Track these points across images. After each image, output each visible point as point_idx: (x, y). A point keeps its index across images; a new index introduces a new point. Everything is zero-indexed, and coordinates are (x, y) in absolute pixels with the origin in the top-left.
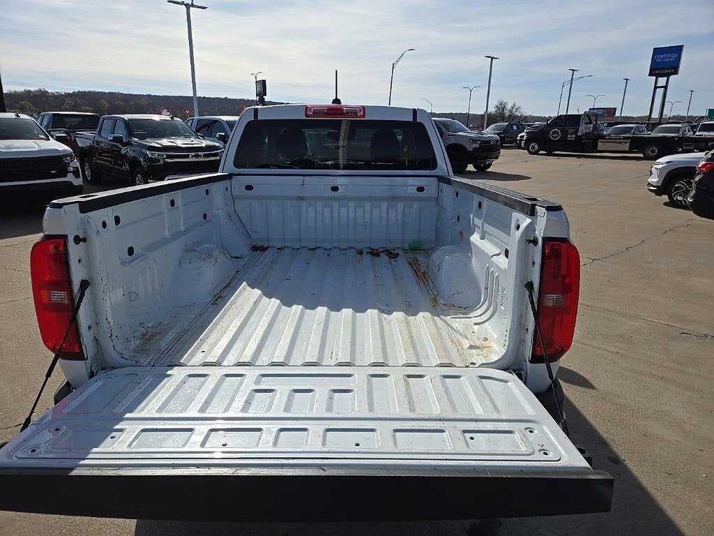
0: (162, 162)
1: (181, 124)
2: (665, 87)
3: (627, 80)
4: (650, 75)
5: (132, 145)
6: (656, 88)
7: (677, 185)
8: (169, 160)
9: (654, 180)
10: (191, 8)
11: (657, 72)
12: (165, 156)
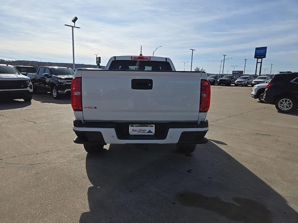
0: (64, 84)
1: (71, 70)
2: (261, 63)
3: (246, 60)
4: (255, 58)
5: (52, 77)
6: (257, 63)
7: (262, 95)
8: (67, 83)
9: (253, 93)
10: (74, 28)
11: (258, 57)
12: (66, 82)
